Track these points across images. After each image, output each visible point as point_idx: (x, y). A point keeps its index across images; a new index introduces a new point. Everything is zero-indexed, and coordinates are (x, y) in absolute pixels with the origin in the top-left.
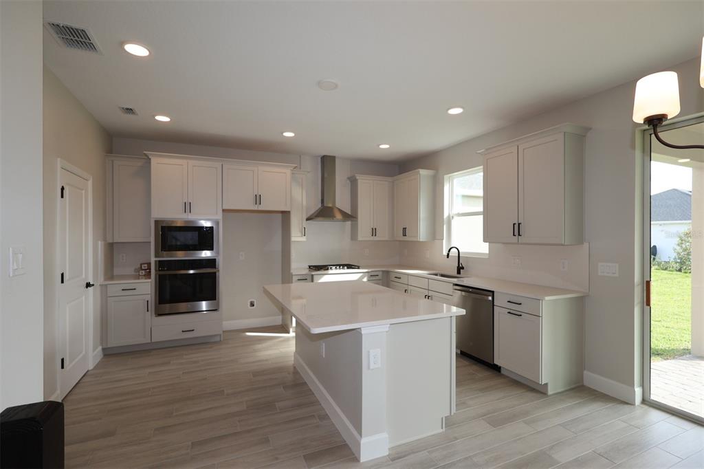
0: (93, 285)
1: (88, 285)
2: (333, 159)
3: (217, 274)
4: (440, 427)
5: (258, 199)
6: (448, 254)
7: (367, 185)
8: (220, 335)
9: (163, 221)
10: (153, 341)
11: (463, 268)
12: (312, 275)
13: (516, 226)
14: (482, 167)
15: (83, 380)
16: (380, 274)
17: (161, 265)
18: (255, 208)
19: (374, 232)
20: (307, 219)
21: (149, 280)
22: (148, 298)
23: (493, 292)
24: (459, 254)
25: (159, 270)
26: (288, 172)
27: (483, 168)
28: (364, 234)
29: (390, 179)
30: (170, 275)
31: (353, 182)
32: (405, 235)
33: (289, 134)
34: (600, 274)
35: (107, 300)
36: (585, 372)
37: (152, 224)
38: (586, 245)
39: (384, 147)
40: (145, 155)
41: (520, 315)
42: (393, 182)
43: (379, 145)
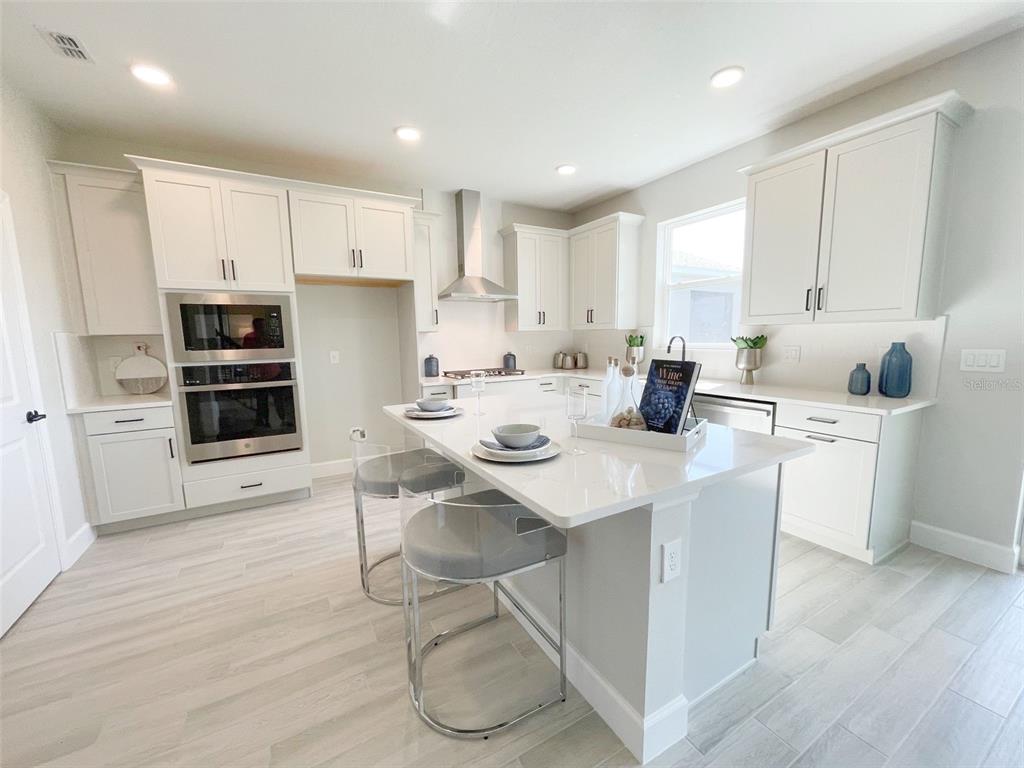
0: (44, 416)
1: (32, 417)
2: (475, 195)
3: (294, 389)
5: (357, 257)
6: (669, 347)
7: (532, 240)
8: (309, 489)
9: (182, 295)
10: (188, 507)
12: (454, 387)
13: (812, 294)
14: (744, 199)
15: (46, 597)
16: (554, 381)
17: (189, 374)
18: (354, 273)
19: (541, 317)
20: (441, 297)
21: (170, 403)
22: (172, 433)
24: (684, 347)
25: (186, 385)
26: (407, 210)
27: (748, 200)
28: (526, 320)
29: (564, 233)
30: (216, 392)
31: (508, 238)
32: (590, 320)
33: (409, 135)
34: (963, 367)
35: (86, 440)
36: (914, 523)
37: (162, 301)
38: (941, 320)
39: (567, 171)
40: (130, 165)
41: (833, 441)
42: (569, 238)
43: (557, 168)
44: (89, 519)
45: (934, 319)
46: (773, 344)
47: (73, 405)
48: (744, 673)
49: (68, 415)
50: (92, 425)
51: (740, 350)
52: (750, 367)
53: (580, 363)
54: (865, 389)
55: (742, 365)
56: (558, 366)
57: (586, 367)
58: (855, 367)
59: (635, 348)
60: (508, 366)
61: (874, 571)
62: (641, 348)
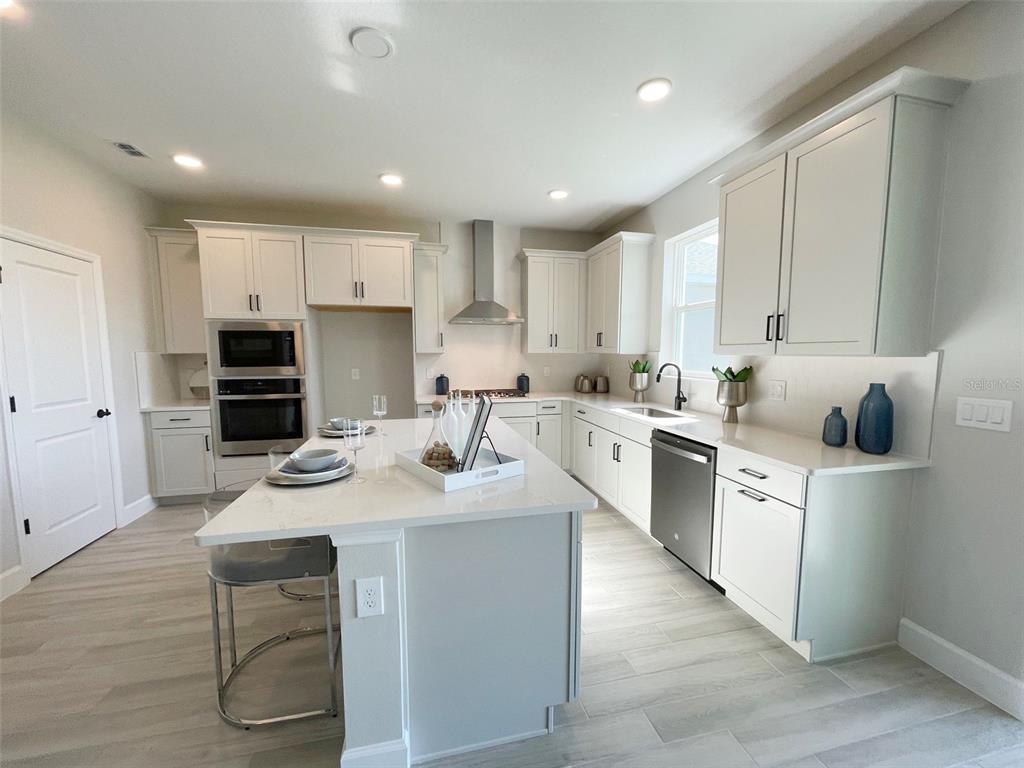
0: (110, 413)
1: (101, 414)
2: (488, 225)
3: (303, 401)
4: (544, 723)
5: (358, 289)
6: (659, 375)
7: (544, 265)
11: (685, 400)
13: (773, 322)
16: (558, 406)
17: (225, 386)
18: (357, 302)
19: (554, 340)
20: (451, 321)
21: (208, 408)
22: (208, 432)
23: (715, 449)
24: (679, 381)
25: (220, 394)
28: (537, 343)
31: (521, 261)
32: (599, 344)
33: (392, 181)
34: (959, 422)
35: (152, 433)
36: (904, 621)
37: (207, 327)
38: (933, 356)
39: (559, 195)
40: (190, 226)
41: (763, 500)
42: (587, 260)
43: (549, 193)
44: (151, 491)
45: (925, 355)
46: (763, 378)
47: (146, 404)
48: (523, 741)
49: (142, 413)
50: (157, 421)
51: (722, 383)
52: (734, 403)
53: (600, 386)
54: (838, 440)
55: (723, 401)
56: (578, 390)
57: (607, 391)
58: (830, 411)
59: (638, 374)
60: (522, 386)
61: (805, 671)
62: (645, 375)
